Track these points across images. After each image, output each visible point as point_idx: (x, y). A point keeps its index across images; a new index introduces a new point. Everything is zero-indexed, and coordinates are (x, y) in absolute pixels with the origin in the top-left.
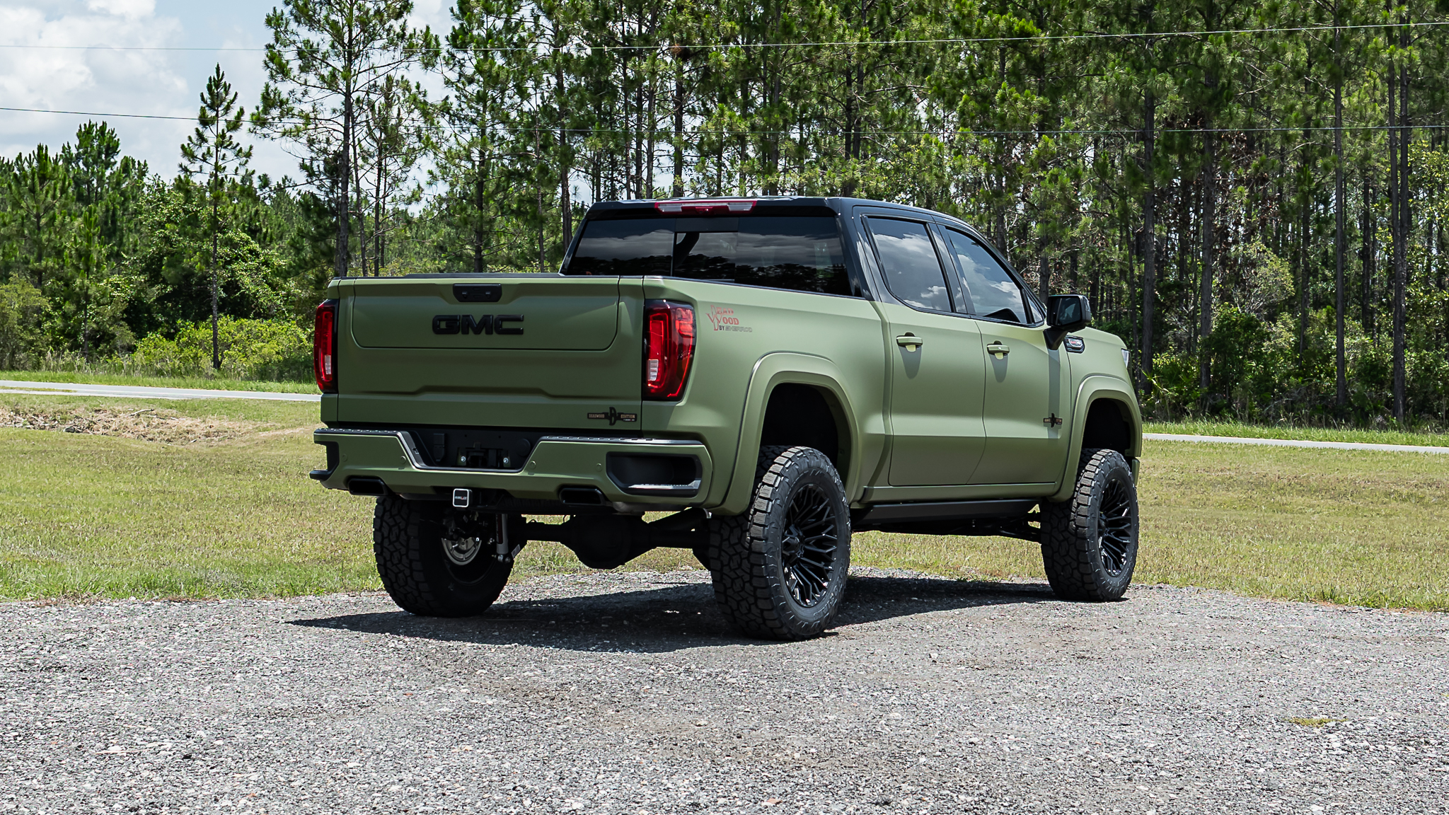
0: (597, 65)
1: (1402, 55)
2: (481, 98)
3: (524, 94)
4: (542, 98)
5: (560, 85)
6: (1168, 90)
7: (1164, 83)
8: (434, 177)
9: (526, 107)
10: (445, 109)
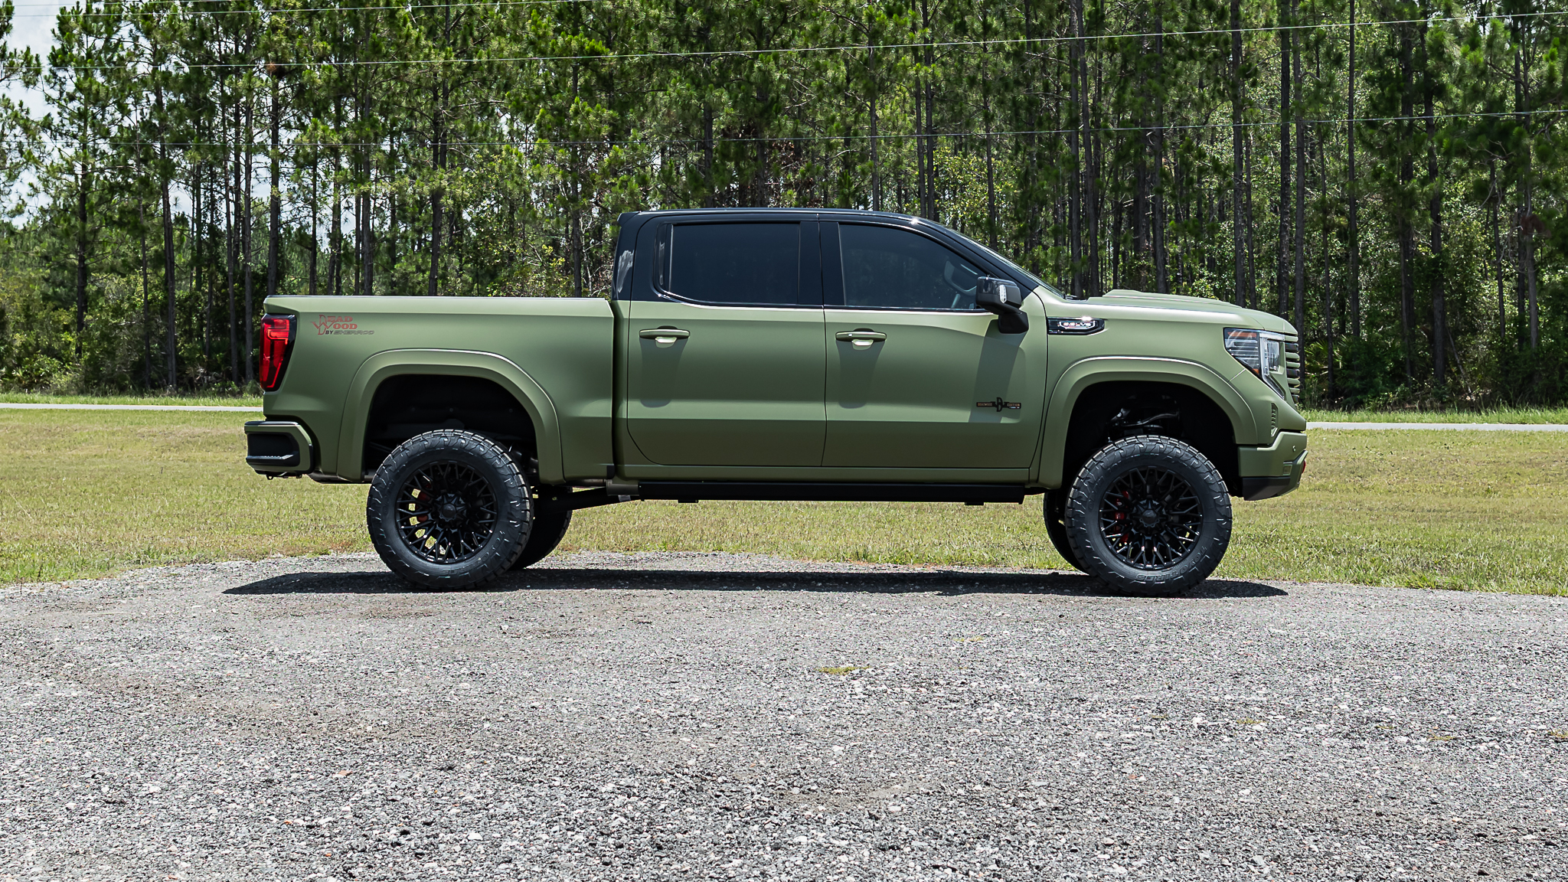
0: (194, 84)
1: (926, 72)
2: (82, 115)
3: (124, 111)
4: (142, 113)
5: (159, 101)
6: (724, 104)
7: (720, 97)
8: (36, 190)
9: (126, 122)
10: (47, 124)
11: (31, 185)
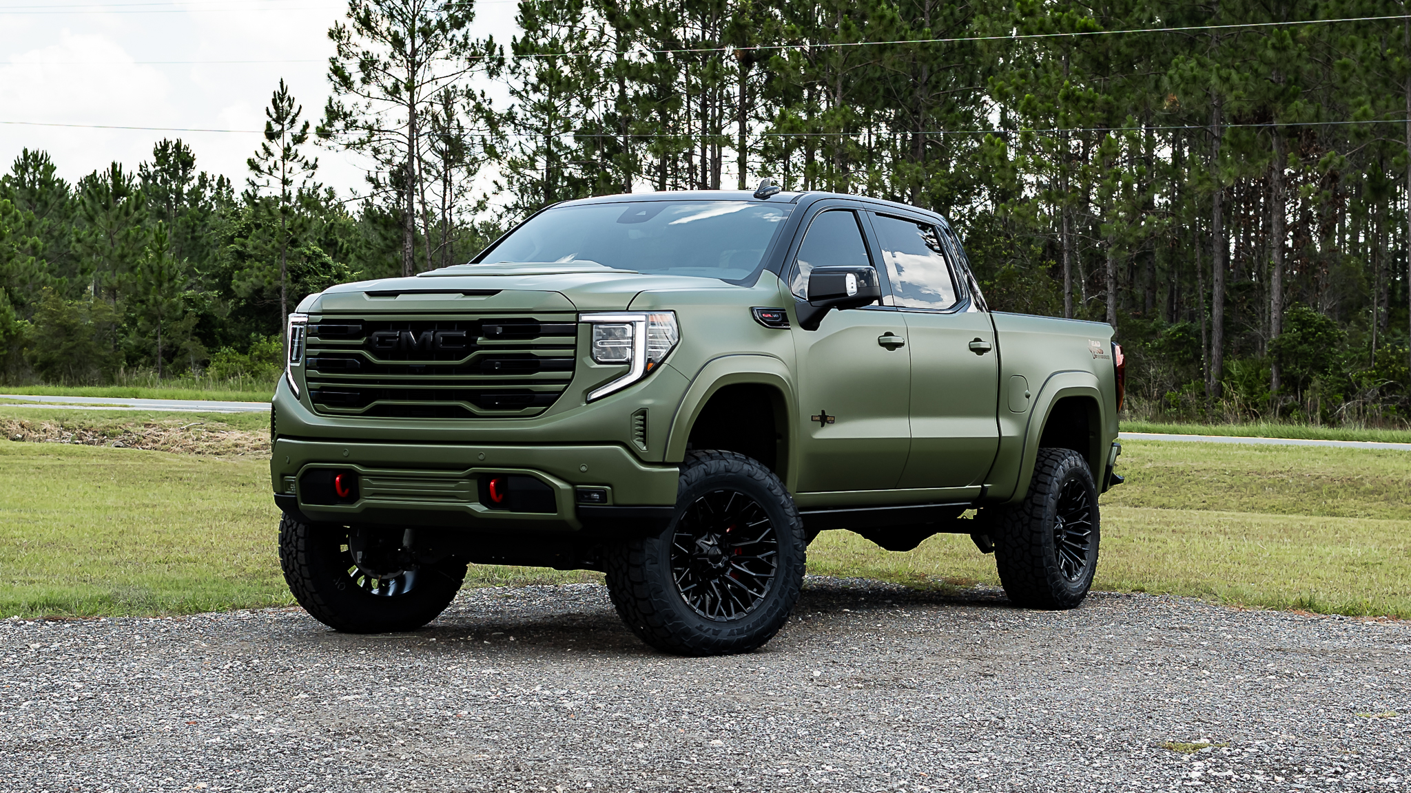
0: (660, 75)
3: (587, 102)
4: (606, 105)
5: (624, 92)
8: (500, 188)
10: (510, 117)
11: (495, 183)
